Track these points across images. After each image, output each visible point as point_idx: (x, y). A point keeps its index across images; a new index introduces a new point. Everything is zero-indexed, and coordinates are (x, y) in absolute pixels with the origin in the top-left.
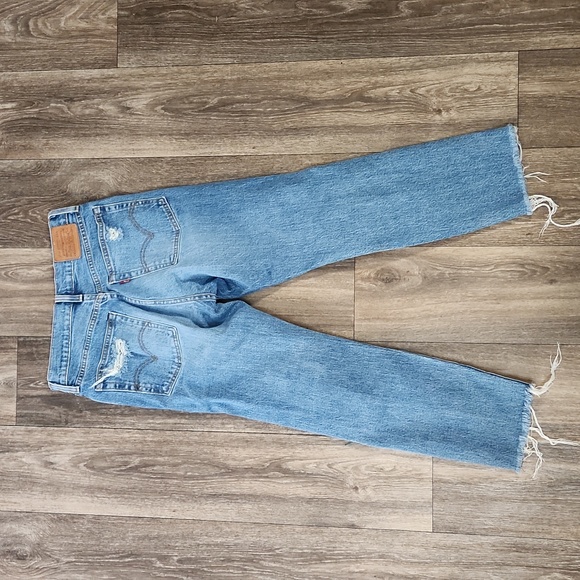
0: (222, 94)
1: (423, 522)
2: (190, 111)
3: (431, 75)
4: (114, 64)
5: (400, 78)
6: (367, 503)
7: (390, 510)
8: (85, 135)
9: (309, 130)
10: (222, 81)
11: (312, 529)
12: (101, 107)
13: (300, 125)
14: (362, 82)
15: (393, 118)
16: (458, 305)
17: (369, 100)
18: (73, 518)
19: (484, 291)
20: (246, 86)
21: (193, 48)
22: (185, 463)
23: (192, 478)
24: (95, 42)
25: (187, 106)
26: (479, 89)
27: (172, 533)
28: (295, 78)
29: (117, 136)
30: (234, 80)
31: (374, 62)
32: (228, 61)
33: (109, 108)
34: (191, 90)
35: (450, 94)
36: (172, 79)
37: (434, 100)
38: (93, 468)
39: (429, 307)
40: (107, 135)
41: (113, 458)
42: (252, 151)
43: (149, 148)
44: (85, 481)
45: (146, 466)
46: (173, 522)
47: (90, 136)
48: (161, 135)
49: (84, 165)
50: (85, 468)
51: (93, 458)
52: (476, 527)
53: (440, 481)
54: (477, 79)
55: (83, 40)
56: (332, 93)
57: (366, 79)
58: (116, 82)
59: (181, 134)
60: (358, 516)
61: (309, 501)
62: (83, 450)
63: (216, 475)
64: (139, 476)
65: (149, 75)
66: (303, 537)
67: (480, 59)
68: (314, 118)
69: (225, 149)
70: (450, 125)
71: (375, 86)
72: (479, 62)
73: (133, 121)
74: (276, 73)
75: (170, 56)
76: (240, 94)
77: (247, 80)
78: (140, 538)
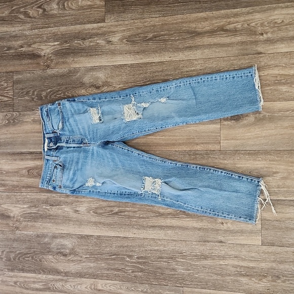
0: (154, 32)
1: (257, 240)
2: (139, 41)
3: (258, 16)
4: (103, 21)
5: (242, 19)
6: (228, 231)
7: (240, 234)
8: (90, 55)
9: (197, 47)
10: (154, 26)
11: (201, 243)
12: (98, 42)
13: (192, 45)
14: (222, 22)
15: (239, 38)
16: (273, 131)
17: (226, 31)
18: (88, 237)
19: (286, 124)
20: (166, 27)
21: (140, 11)
22: (139, 211)
23: (143, 218)
24: (95, 11)
25: (138, 39)
26: (283, 21)
27: (134, 244)
28: (190, 22)
29: (105, 55)
30: (160, 25)
31: (228, 11)
32: (158, 16)
33: (101, 42)
34: (139, 31)
35: (267, 25)
36: (130, 26)
37: (260, 28)
38: (96, 213)
39: (258, 132)
40: (100, 55)
41: (106, 208)
42: (169, 59)
43: (120, 60)
44: (93, 219)
45: (121, 212)
46: (134, 239)
47: (93, 55)
48: (126, 53)
49: (90, 69)
50: (93, 213)
51: (96, 208)
52: (284, 243)
53: (265, 219)
54: (281, 17)
55: (89, 10)
56: (208, 28)
57: (225, 20)
58: (105, 29)
59: (135, 53)
60: (224, 237)
61: (199, 229)
62: (92, 205)
63: (154, 216)
64: (117, 217)
65: (120, 25)
66: (197, 247)
67: (283, 6)
68: (199, 41)
69: (156, 59)
70: (268, 41)
71: (229, 23)
72: (283, 8)
73: (112, 47)
74: (180, 20)
75: (130, 15)
76: (163, 31)
77: (166, 24)
78: (119, 247)
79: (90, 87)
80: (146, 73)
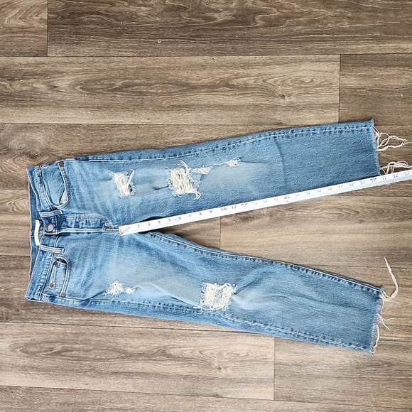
0: (126, 79)
1: (267, 393)
2: (101, 91)
3: (278, 70)
4: (44, 54)
5: (255, 71)
6: (227, 379)
7: (244, 384)
8: (22, 106)
9: (188, 107)
10: (125, 69)
11: (187, 398)
12: (35, 85)
13: (182, 103)
14: (227, 74)
15: (250, 100)
16: (294, 237)
17: (233, 86)
18: (11, 389)
19: (312, 228)
20: (143, 73)
21: (103, 44)
22: (95, 349)
23: (100, 360)
24: (31, 37)
25: (99, 87)
26: (312, 81)
27: (85, 400)
28: (180, 68)
29: (47, 107)
30: (134, 69)
31: (237, 58)
32: (130, 54)
33: (40, 86)
34: (102, 75)
35: (291, 84)
36: (88, 66)
37: (280, 88)
38: (26, 352)
39: (274, 238)
40: (39, 106)
41: (42, 345)
42: (147, 121)
43: (70, 117)
44: (21, 362)
45: (66, 351)
46: (85, 392)
47: (26, 106)
48: (79, 107)
49: (22, 128)
50: (20, 353)
51: (27, 345)
52: (305, 397)
53: (280, 363)
54: (310, 74)
55: (22, 35)
56: (206, 81)
57: (231, 71)
58: (46, 67)
59: (94, 107)
60: (221, 388)
61: (186, 377)
62: (19, 339)
63: (118, 358)
64: (61, 359)
65: (71, 63)
66: (181, 403)
67: (313, 59)
68: (192, 98)
69: (127, 119)
70: (291, 107)
71: (237, 77)
72: (313, 62)
73: (59, 96)
74: (165, 64)
75: (87, 50)
76: (138, 79)
77: (143, 69)
78: (61, 404)
79: (21, 156)
80: (110, 140)
